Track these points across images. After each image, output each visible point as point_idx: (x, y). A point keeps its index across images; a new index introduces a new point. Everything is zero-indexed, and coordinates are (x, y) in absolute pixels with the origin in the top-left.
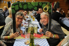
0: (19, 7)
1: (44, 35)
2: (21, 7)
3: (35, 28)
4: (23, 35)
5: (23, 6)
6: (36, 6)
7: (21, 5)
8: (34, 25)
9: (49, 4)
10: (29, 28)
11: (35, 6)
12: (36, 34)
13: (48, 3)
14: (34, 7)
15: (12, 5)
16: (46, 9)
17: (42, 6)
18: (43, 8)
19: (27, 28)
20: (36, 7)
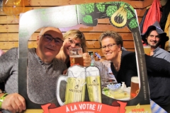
1: (127, 108)
3: (93, 79)
4: (49, 108)
6: (90, 14)
8: (88, 69)
9: (126, 6)
10: (70, 79)
12: (97, 103)
13: (121, 5)
14: (84, 16)
16: (119, 19)
18: (109, 17)
19: (62, 82)
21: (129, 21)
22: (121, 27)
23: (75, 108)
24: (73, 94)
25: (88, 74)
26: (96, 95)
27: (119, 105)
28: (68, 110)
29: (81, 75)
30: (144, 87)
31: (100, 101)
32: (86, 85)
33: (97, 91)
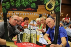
0: (11, 5)
2: (13, 4)
3: (33, 35)
4: (16, 42)
5: (15, 3)
6: (35, 2)
7: (13, 1)
8: (32, 31)
10: (24, 33)
11: (33, 2)
12: (34, 44)
14: (31, 3)
15: (3, 2)
16: (50, 6)
17: (43, 1)
18: (45, 5)
19: (21, 34)
20: (34, 4)
21: (55, 7)
22: (51, 11)
23: (26, 44)
24: (25, 39)
25: (31, 32)
26: (34, 41)
27: (43, 46)
28: (23, 44)
29: (28, 33)
30: (55, 40)
31: (35, 43)
32: (30, 37)
33: (34, 39)
